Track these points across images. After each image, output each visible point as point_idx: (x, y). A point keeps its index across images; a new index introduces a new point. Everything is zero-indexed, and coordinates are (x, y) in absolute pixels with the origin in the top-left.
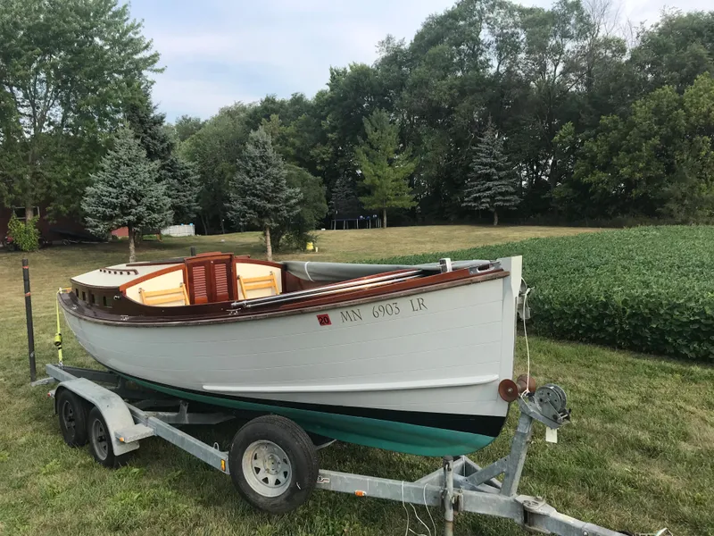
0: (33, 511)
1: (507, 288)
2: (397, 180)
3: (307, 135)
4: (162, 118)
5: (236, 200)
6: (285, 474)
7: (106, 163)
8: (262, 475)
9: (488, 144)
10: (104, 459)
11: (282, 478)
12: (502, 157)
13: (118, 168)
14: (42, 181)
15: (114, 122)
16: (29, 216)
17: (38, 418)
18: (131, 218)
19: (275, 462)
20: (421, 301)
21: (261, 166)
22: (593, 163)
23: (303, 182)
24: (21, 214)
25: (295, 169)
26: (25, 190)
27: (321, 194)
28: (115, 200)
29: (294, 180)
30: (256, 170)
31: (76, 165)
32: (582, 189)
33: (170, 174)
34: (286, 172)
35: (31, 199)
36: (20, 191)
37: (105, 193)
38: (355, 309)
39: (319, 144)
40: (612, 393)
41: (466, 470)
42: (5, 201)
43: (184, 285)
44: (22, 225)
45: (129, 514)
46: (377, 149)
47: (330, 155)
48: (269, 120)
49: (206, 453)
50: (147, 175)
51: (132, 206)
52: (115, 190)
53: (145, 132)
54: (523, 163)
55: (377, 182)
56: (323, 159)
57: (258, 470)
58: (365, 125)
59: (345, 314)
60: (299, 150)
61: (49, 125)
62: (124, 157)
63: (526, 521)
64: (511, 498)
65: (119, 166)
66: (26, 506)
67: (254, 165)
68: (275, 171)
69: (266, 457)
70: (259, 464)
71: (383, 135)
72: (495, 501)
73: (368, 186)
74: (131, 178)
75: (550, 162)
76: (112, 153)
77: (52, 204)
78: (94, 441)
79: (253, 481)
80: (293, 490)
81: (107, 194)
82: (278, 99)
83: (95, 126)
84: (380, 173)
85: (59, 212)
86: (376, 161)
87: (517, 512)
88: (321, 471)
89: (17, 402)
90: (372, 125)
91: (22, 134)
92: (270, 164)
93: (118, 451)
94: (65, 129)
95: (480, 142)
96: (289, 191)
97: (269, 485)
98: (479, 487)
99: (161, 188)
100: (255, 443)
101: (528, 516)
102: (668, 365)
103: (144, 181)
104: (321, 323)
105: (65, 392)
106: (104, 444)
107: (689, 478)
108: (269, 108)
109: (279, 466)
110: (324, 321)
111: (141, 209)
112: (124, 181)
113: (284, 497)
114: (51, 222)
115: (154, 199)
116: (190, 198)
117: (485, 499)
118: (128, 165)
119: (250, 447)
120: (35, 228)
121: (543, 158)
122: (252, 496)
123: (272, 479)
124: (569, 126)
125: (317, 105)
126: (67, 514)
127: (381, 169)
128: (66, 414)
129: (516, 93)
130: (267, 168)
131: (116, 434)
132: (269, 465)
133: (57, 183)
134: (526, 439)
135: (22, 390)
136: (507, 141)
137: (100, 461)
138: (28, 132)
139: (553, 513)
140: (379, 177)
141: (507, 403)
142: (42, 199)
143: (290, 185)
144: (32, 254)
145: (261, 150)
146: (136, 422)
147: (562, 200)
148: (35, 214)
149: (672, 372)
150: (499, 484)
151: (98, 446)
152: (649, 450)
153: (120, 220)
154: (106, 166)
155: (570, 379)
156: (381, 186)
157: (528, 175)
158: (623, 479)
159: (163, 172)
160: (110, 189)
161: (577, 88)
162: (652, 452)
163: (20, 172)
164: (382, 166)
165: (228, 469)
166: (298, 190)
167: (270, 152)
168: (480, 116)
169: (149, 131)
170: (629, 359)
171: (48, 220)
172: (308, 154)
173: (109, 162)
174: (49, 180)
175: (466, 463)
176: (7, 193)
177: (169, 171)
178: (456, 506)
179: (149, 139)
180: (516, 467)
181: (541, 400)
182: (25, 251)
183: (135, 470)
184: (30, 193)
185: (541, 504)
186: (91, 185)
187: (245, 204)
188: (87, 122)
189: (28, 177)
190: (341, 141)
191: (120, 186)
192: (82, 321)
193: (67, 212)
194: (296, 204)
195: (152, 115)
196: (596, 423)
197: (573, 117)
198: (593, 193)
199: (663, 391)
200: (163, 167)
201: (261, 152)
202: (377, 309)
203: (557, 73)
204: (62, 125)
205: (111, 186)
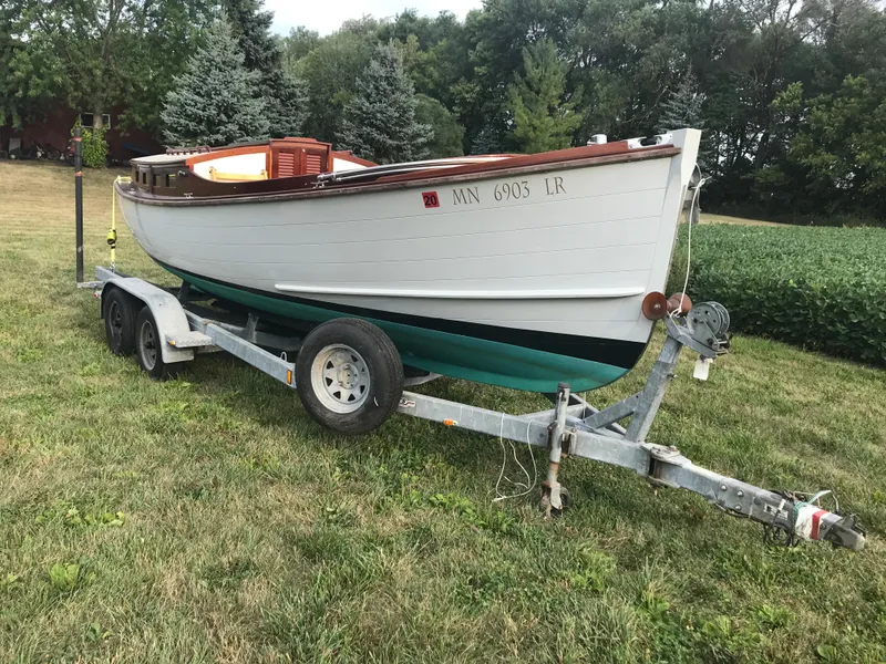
0: (61, 405)
1: (675, 172)
2: (557, 135)
3: (447, 64)
4: (270, 17)
5: (349, 130)
6: (362, 388)
7: (193, 65)
8: (334, 388)
9: (682, 102)
10: (151, 368)
11: (357, 393)
12: (697, 120)
13: (208, 72)
14: (116, 82)
15: (210, 17)
16: (98, 125)
17: (82, 325)
18: (219, 137)
19: (351, 374)
20: (559, 180)
21: (385, 90)
22: (819, 140)
23: (437, 118)
24: (88, 121)
25: (429, 102)
26: (94, 90)
27: (457, 137)
28: (201, 112)
29: (426, 114)
30: (378, 94)
31: (159, 66)
32: (797, 174)
33: (272, 91)
34: (417, 102)
35: (100, 102)
36: (89, 90)
37: (189, 102)
38: (472, 187)
39: (462, 79)
40: (789, 387)
41: (586, 414)
42: (70, 99)
43: (266, 173)
44: (89, 135)
45: (173, 420)
46: (538, 93)
47: (474, 96)
48: (405, 42)
49: (270, 363)
50: (243, 85)
51: (221, 123)
52: (201, 100)
53: (246, 33)
54: (724, 133)
55: (532, 134)
56: (464, 98)
57: (329, 381)
58: (525, 58)
59: (458, 192)
60: (437, 84)
61: (128, 10)
62: (217, 59)
63: (651, 472)
64: (637, 445)
65: (210, 70)
66: (54, 400)
67: (377, 88)
68: (403, 98)
69: (341, 368)
70: (331, 374)
71: (547, 74)
72: (616, 447)
73: (519, 138)
74: (223, 86)
75: (760, 135)
76: (204, 52)
77: (125, 111)
78: (142, 348)
79: (322, 394)
80: (368, 406)
81: (193, 103)
82: (420, 15)
83: (184, 17)
84: (536, 122)
85: (133, 122)
86: (533, 107)
87: (641, 462)
88: (404, 392)
89: (60, 308)
90: (534, 60)
91: (95, 19)
92: (398, 89)
93: (168, 357)
94: (148, 18)
95: (672, 98)
96: (416, 127)
97: (341, 400)
98: (599, 431)
99: (260, 104)
100: (330, 347)
101: (655, 464)
102: (870, 371)
103: (238, 92)
104: (427, 205)
105: (114, 290)
106: (153, 352)
107: (871, 477)
108: (407, 27)
109: (356, 379)
110: (431, 201)
111: (233, 127)
112: (215, 89)
113: (357, 413)
114: (122, 134)
115: (249, 117)
116: (294, 125)
117: (603, 442)
118: (220, 70)
119: (322, 351)
120: (103, 139)
121: (753, 131)
122: (319, 410)
123: (345, 394)
124: (796, 87)
125: (467, 28)
126: (100, 411)
127: (539, 118)
128: (113, 319)
129: (733, 36)
130: (393, 93)
131: (167, 338)
132: (344, 377)
133: (134, 86)
134: (667, 370)
135: (67, 299)
136: (708, 101)
137: (146, 370)
138: (103, 17)
139: (687, 464)
140: (535, 128)
141: (651, 323)
142: (114, 104)
143: (419, 119)
144: (99, 172)
145: (389, 69)
146: (192, 329)
147: (768, 187)
148: (104, 121)
149: (873, 378)
150: (624, 430)
151: (146, 354)
152: (824, 445)
153: (205, 138)
154: (194, 68)
155: (739, 369)
156: (535, 141)
157: (728, 151)
158: (783, 465)
159: (264, 87)
160: (196, 97)
161: (815, 41)
162: (827, 447)
163: (90, 65)
164: (540, 114)
165: (294, 381)
166: (429, 127)
167: (399, 73)
168: (677, 66)
169: (251, 32)
170: (819, 360)
171: (120, 131)
172: (447, 90)
173: (197, 63)
174: (124, 80)
175: (587, 409)
176: (72, 89)
177: (272, 87)
178: (566, 445)
179: (250, 42)
180: (650, 406)
181: (695, 321)
182: (89, 167)
183: (186, 384)
184: (99, 94)
185: (673, 453)
186: (173, 89)
187: (360, 136)
188: (176, 10)
189: (98, 72)
190: (490, 80)
191: (209, 96)
192: (140, 206)
193: (143, 124)
194: (424, 145)
195: (256, 12)
196: (762, 412)
197: (805, 75)
198: (810, 181)
199: (856, 394)
200: (264, 81)
201: (387, 72)
202: (500, 189)
203: (792, 14)
204: (145, 11)
205: (198, 94)
